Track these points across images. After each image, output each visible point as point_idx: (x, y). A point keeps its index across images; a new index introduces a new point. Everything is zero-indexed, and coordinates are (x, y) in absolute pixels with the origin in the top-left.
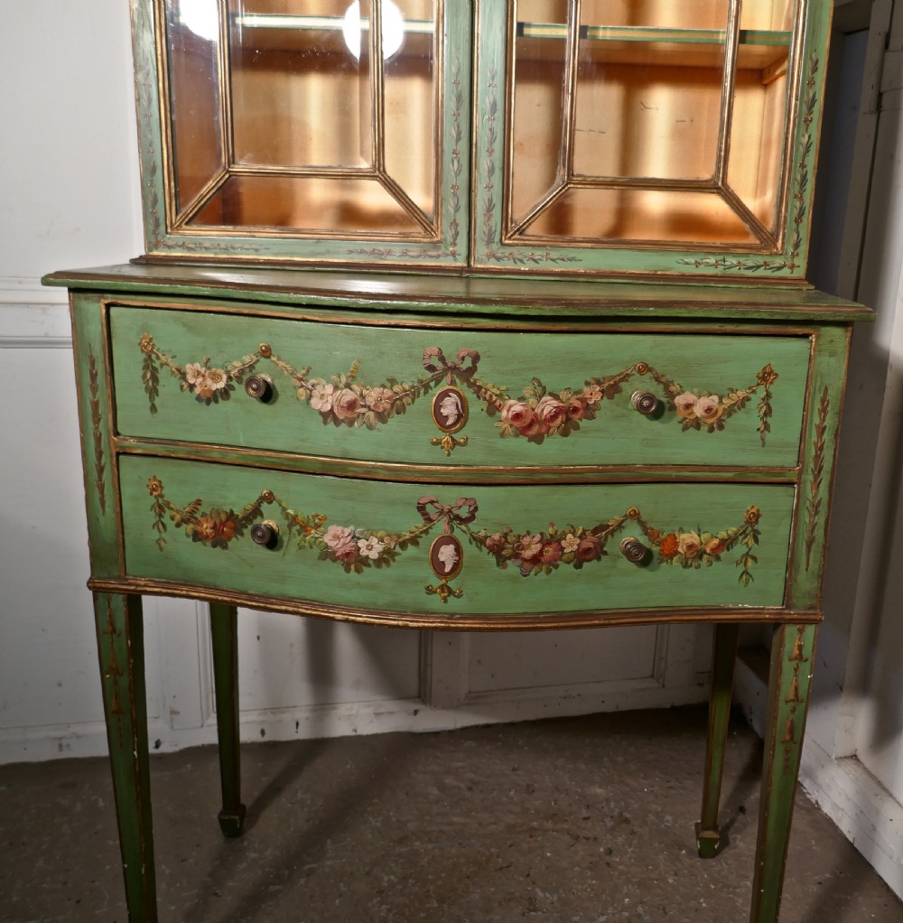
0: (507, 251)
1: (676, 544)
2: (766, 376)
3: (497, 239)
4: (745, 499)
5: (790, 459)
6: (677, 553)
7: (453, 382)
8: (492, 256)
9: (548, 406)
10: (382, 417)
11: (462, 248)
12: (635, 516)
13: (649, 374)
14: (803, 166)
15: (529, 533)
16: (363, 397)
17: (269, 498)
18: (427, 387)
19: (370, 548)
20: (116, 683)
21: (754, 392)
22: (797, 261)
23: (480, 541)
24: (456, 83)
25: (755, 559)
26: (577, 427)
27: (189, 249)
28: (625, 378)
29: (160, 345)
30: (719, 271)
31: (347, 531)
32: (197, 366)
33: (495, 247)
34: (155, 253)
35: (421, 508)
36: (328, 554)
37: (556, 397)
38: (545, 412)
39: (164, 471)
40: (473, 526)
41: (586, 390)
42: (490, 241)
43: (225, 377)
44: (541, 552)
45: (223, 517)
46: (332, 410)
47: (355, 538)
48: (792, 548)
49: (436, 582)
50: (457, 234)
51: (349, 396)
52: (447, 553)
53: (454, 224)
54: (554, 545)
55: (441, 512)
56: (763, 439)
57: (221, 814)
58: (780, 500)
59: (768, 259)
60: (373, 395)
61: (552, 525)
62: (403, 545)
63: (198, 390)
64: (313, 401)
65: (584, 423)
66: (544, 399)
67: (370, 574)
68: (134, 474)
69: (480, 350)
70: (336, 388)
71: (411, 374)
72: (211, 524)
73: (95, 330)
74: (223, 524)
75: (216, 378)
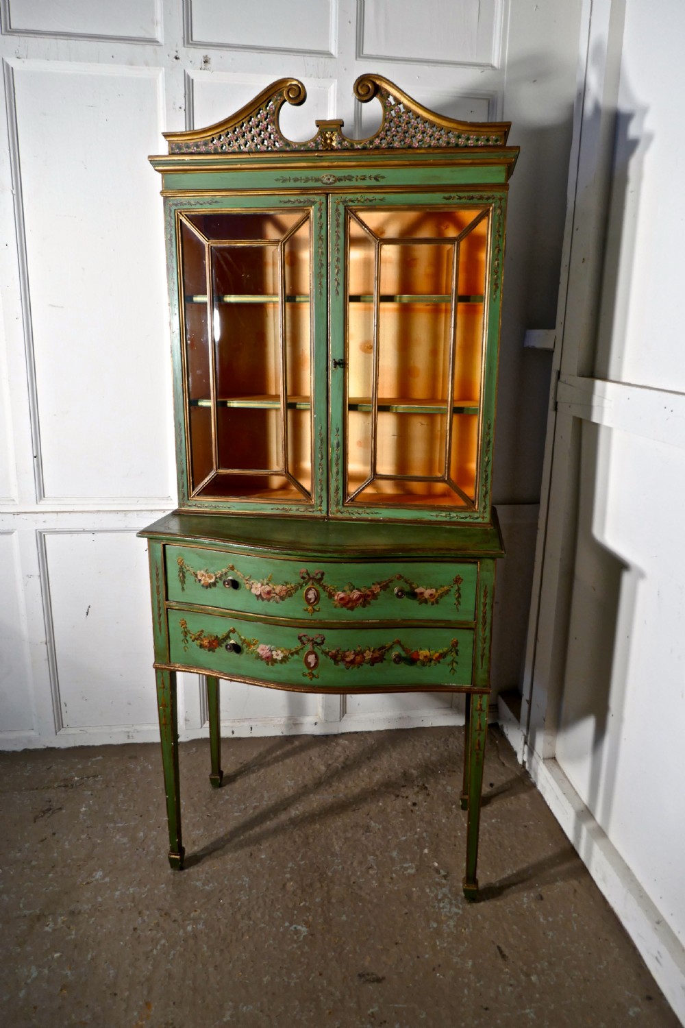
0: (345, 509)
1: (419, 655)
2: (458, 580)
3: (341, 503)
4: (450, 636)
5: (470, 618)
6: (419, 659)
7: (313, 584)
8: (338, 511)
9: (356, 594)
10: (282, 598)
11: (324, 507)
12: (399, 642)
13: (402, 580)
15: (348, 650)
16: (274, 589)
17: (233, 631)
18: (302, 586)
19: (277, 655)
20: (164, 711)
21: (452, 587)
22: (486, 515)
23: (326, 654)
24: (320, 434)
25: (457, 663)
26: (369, 603)
27: (199, 507)
28: (391, 581)
29: (186, 562)
30: (448, 519)
31: (268, 647)
32: (202, 572)
33: (340, 507)
34: (183, 509)
35: (300, 638)
36: (259, 657)
37: (359, 590)
38: (354, 597)
39: (188, 617)
40: (323, 647)
41: (373, 587)
42: (337, 505)
43: (214, 577)
44: (355, 658)
45: (213, 639)
46: (260, 594)
47: (271, 651)
48: (474, 658)
49: (307, 671)
50: (322, 501)
51: (268, 588)
52: (311, 659)
53: (321, 497)
54: (361, 655)
55: (309, 640)
56: (458, 609)
57: (211, 775)
58: (465, 637)
59: (471, 514)
60: (278, 589)
61: (359, 646)
62: (292, 654)
63: (202, 582)
64: (252, 590)
65: (373, 602)
66: (354, 591)
67: (278, 666)
68: (175, 619)
69: (325, 571)
70: (262, 585)
71: (295, 580)
72: (208, 641)
73: (159, 554)
74: (213, 641)
75: (210, 577)
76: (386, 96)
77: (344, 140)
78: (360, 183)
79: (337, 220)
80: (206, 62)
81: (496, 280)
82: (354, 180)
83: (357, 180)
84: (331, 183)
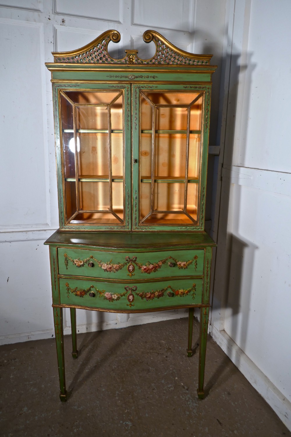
0: (140, 227)
1: (179, 292)
2: (196, 257)
3: (137, 225)
4: (192, 282)
5: (201, 274)
6: (179, 294)
7: (131, 263)
8: (136, 228)
9: (151, 266)
10: (117, 270)
11: (130, 227)
12: (170, 287)
13: (172, 259)
14: (202, 208)
15: (148, 292)
16: (113, 266)
17: (93, 287)
18: (126, 264)
19: (115, 297)
20: (58, 327)
21: (193, 261)
22: (202, 227)
23: (138, 294)
25: (195, 294)
26: (157, 270)
27: (70, 229)
28: (167, 260)
29: (69, 255)
30: (186, 230)
31: (110, 293)
32: (77, 260)
33: (137, 226)
34: (62, 230)
35: (125, 288)
36: (105, 298)
37: (153, 264)
38: (151, 268)
39: (69, 282)
40: (136, 292)
41: (159, 263)
42: (136, 225)
43: (83, 262)
44: (150, 296)
45: (82, 291)
46: (106, 269)
47: (111, 295)
48: (203, 292)
49: (129, 303)
50: (129, 224)
51: (110, 266)
52: (131, 297)
53: (128, 222)
54: (153, 294)
55: (130, 289)
56: (196, 270)
57: (72, 353)
58: (199, 283)
59: (196, 227)
60: (115, 266)
61: (153, 290)
62: (122, 296)
63: (77, 265)
64: (102, 267)
65: (158, 269)
66: (150, 265)
67: (115, 302)
68: (63, 283)
69: (137, 256)
70: (107, 265)
71: (123, 261)
72: (79, 292)
73: (55, 253)
74: (82, 292)
75: (81, 262)
76: (157, 40)
77: (139, 60)
78: (146, 79)
79: (136, 96)
80: (63, 22)
81: (207, 124)
82: (143, 78)
83: (145, 78)
84: (133, 79)
